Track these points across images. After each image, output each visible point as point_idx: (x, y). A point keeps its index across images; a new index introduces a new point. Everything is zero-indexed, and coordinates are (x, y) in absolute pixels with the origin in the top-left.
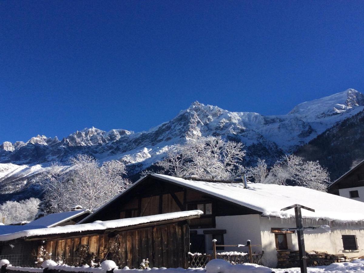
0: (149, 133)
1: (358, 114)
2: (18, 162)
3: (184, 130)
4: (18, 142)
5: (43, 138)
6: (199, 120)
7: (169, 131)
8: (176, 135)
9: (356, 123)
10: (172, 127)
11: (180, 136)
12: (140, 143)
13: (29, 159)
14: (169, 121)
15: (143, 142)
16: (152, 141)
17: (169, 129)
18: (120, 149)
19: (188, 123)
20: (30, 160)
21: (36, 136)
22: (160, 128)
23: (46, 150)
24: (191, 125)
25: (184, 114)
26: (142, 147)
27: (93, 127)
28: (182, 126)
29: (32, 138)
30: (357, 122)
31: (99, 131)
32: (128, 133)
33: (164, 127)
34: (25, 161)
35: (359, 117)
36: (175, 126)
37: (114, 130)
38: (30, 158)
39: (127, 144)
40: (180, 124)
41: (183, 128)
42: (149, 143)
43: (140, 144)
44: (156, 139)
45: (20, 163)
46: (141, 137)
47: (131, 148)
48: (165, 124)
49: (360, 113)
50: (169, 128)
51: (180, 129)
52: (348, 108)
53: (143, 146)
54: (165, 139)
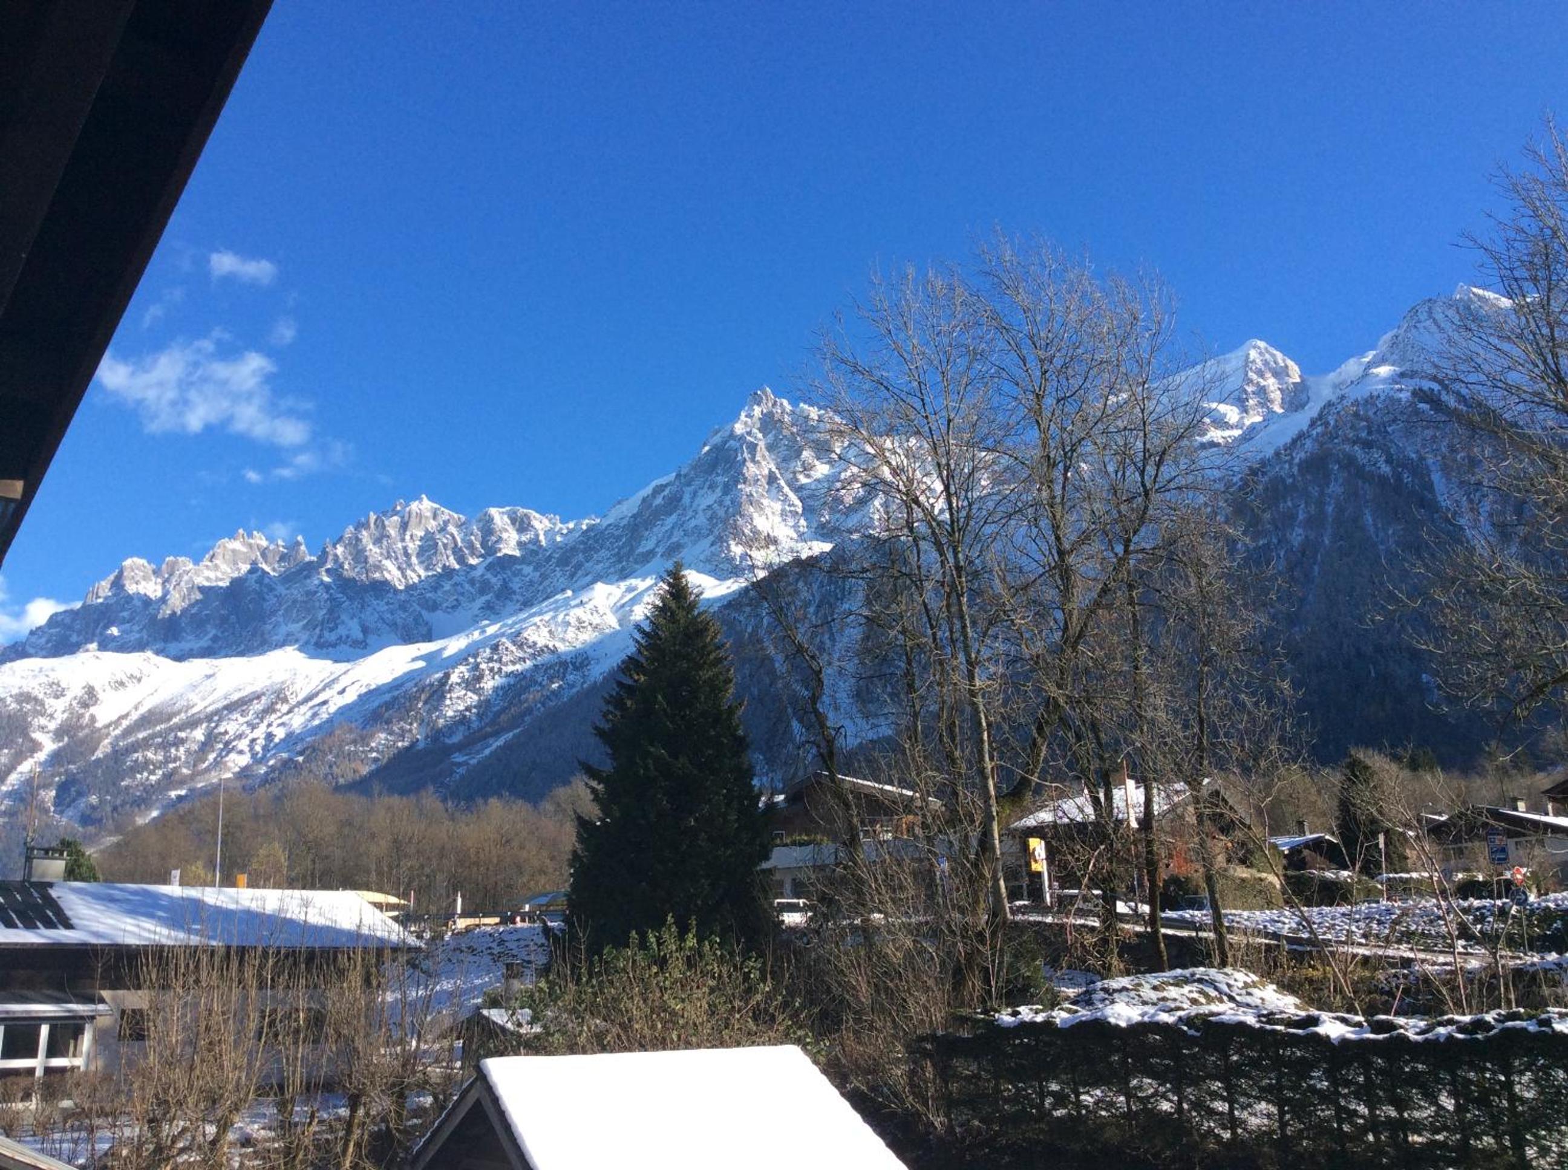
0: (610, 525)
1: (1294, 442)
2: (173, 647)
3: (726, 512)
4: (171, 558)
5: (258, 545)
6: (774, 469)
7: (674, 517)
8: (698, 534)
9: (1291, 480)
10: (686, 499)
11: (711, 538)
12: (579, 566)
13: (210, 635)
14: (674, 474)
15: (590, 564)
16: (620, 561)
17: (676, 508)
18: (514, 592)
19: (737, 482)
20: (215, 639)
21: (232, 536)
22: (644, 500)
23: (267, 597)
24: (748, 489)
25: (725, 442)
26: (588, 585)
27: (424, 496)
28: (718, 492)
29: (220, 542)
30: (1293, 476)
31: (446, 514)
32: (541, 524)
33: (659, 501)
34: (196, 645)
35: (1299, 456)
36: (695, 494)
37: (494, 511)
38: (214, 632)
39: (536, 569)
40: (712, 487)
41: (721, 503)
42: (610, 568)
43: (580, 573)
44: (632, 550)
45: (180, 654)
46: (582, 542)
47: (549, 591)
48: (662, 485)
49: (1301, 436)
50: (673, 503)
51: (709, 506)
52: (1248, 422)
53: (589, 578)
54: (660, 550)
